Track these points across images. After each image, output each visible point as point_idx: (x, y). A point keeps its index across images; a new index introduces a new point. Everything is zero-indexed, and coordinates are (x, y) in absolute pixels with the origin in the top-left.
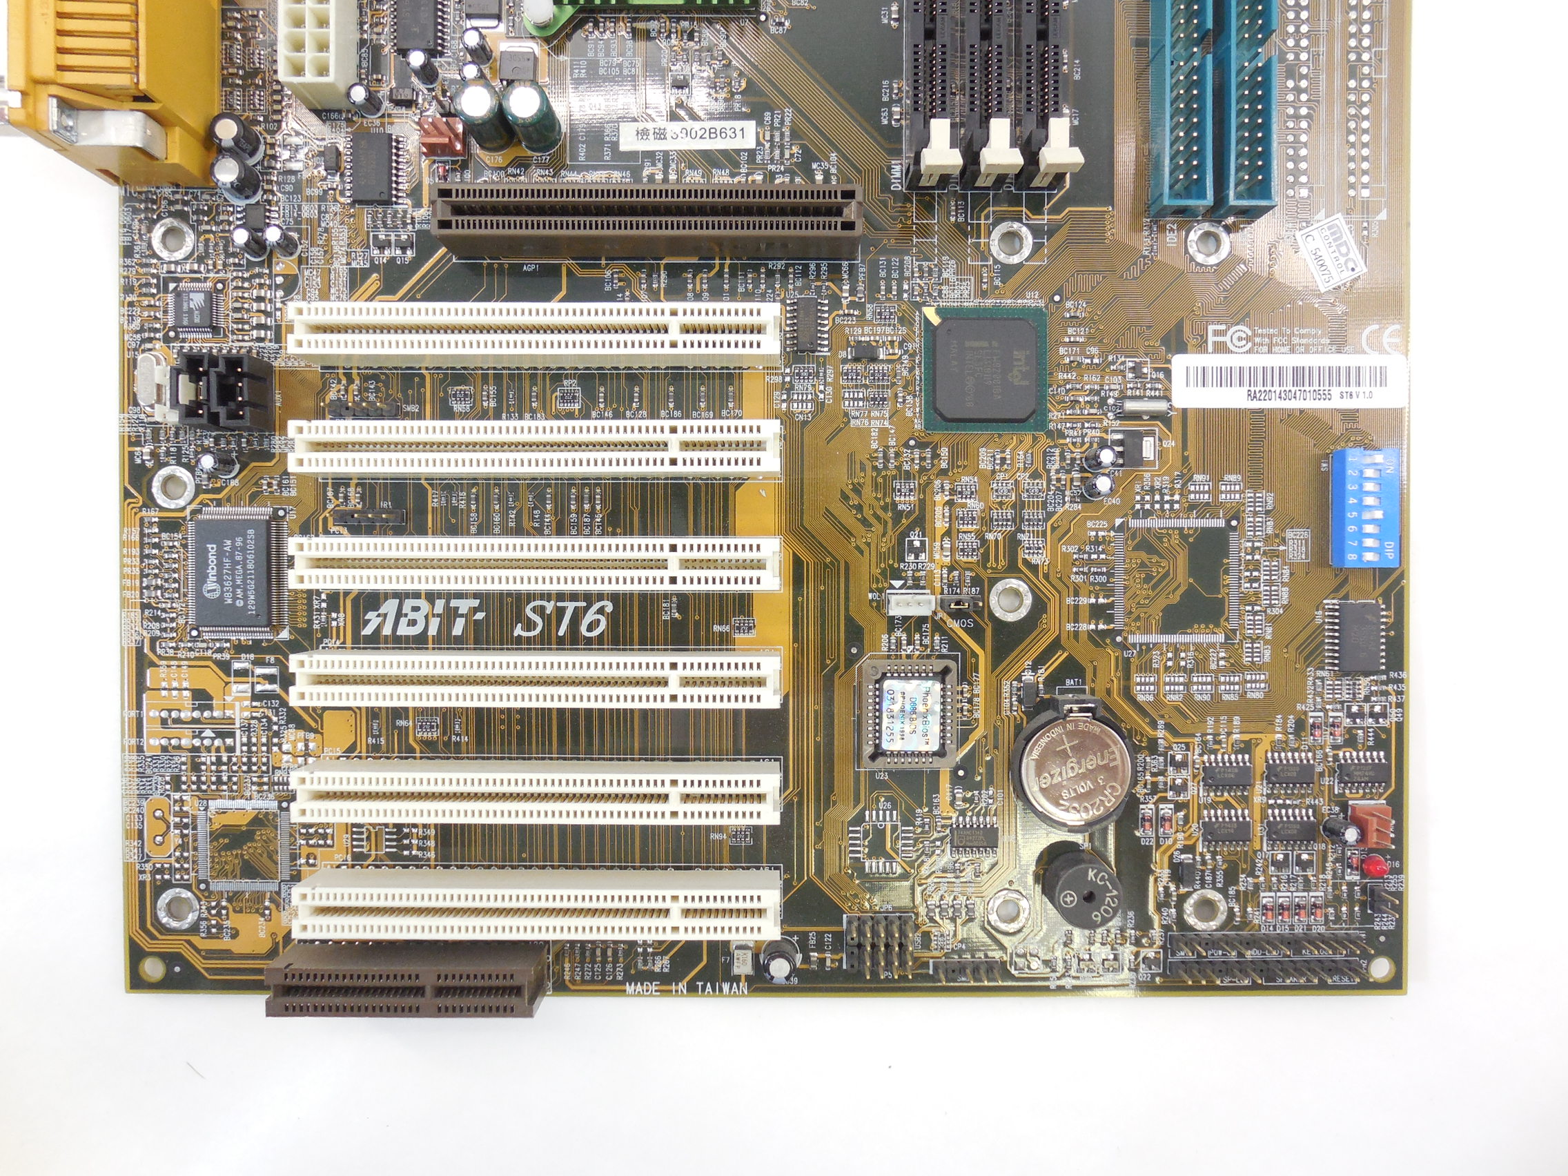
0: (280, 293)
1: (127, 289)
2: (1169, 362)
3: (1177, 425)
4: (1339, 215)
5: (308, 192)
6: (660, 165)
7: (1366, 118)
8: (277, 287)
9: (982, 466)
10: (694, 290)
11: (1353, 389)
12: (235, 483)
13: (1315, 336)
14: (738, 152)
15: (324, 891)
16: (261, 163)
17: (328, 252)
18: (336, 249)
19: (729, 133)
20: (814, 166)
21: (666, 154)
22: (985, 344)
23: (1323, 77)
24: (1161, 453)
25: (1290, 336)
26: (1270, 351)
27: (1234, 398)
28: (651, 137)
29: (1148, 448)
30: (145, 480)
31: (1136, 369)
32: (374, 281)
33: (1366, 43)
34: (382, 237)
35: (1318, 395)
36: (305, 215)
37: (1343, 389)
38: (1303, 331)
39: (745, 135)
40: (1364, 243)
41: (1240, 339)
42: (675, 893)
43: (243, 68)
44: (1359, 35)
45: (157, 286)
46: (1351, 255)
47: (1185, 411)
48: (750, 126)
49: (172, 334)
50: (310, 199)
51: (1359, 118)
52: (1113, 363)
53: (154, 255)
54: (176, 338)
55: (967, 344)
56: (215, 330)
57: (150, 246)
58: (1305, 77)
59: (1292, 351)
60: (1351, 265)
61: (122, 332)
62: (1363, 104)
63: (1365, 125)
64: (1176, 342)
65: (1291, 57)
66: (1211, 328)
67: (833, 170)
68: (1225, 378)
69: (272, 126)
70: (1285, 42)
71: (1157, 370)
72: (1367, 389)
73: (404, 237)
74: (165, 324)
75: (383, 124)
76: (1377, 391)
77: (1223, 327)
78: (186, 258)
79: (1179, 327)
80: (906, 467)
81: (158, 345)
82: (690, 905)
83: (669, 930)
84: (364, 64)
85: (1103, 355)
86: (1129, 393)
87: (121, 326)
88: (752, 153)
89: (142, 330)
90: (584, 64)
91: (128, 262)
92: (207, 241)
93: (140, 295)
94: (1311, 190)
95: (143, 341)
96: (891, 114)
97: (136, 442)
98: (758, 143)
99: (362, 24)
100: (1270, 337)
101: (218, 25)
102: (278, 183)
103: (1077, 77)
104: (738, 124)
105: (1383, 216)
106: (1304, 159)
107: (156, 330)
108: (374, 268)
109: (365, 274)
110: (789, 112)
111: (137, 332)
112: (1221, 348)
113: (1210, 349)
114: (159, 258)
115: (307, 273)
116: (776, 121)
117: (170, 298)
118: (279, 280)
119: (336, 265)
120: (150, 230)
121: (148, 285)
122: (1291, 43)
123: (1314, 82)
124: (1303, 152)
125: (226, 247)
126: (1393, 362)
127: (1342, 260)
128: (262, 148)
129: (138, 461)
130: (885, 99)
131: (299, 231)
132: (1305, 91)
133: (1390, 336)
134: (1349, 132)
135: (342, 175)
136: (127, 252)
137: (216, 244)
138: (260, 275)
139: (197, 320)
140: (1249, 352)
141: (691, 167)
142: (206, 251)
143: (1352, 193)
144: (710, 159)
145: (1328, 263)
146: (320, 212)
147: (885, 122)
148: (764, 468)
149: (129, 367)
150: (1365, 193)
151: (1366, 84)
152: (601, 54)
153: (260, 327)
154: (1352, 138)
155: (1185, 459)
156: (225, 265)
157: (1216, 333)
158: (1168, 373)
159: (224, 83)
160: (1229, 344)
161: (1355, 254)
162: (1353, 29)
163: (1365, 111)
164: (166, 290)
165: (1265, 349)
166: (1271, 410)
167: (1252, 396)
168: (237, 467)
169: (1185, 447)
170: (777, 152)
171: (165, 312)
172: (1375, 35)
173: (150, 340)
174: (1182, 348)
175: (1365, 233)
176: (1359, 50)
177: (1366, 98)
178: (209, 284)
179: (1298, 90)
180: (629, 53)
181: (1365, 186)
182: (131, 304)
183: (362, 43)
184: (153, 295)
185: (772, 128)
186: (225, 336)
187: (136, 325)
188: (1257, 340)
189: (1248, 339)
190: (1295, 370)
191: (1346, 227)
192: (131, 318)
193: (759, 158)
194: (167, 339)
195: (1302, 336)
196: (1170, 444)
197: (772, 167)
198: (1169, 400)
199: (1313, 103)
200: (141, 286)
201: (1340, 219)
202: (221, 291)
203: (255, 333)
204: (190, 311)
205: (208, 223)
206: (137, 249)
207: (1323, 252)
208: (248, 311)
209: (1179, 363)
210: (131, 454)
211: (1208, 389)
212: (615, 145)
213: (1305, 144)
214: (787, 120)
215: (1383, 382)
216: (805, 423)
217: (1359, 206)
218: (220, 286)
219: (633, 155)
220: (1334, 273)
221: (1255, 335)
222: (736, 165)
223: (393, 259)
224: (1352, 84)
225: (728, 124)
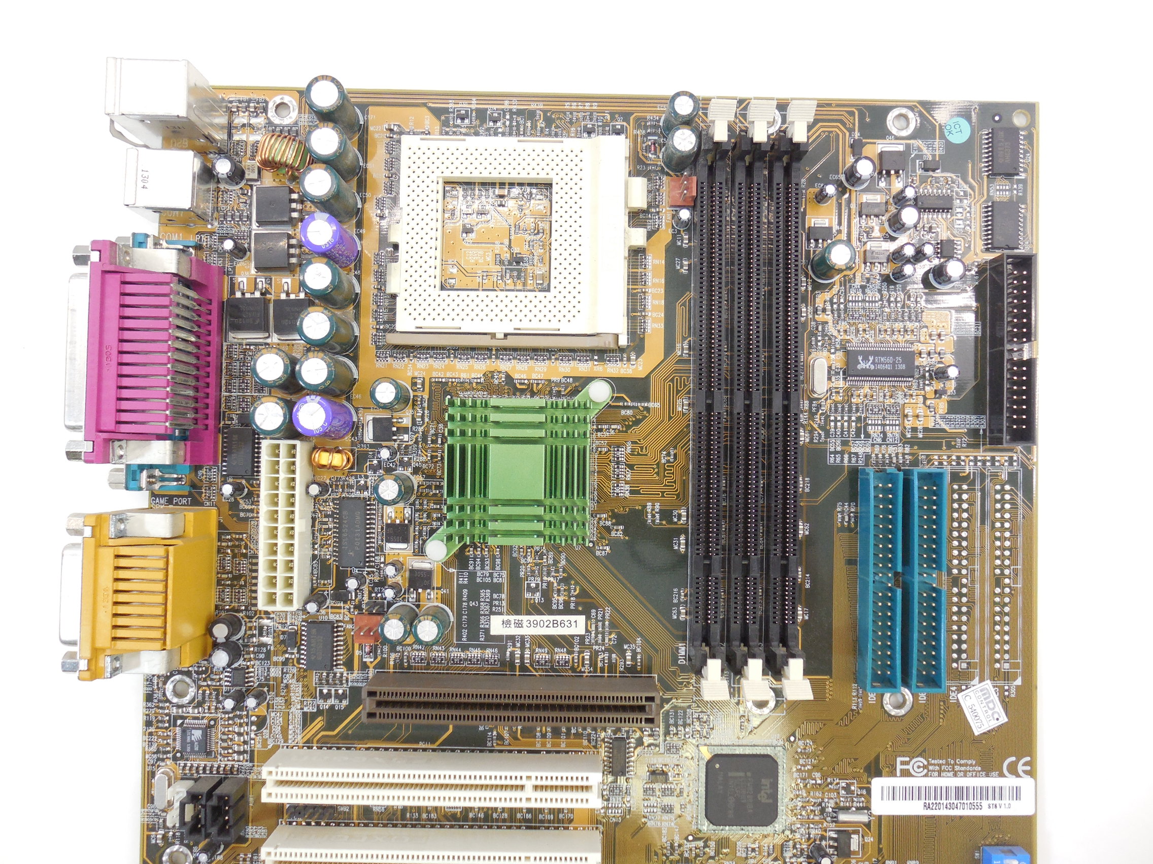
0: (254, 728)
1: (148, 724)
2: (870, 783)
3: (874, 827)
4: (988, 682)
5: (275, 659)
6: (518, 645)
7: (1007, 614)
8: (253, 723)
9: (738, 854)
10: (541, 731)
11: (997, 802)
12: (220, 858)
13: (971, 765)
14: (572, 636)
16: (243, 638)
17: (288, 703)
18: (293, 699)
19: (567, 624)
20: (626, 647)
21: (522, 637)
22: (742, 774)
23: (977, 586)
24: (863, 845)
25: (953, 766)
26: (940, 776)
27: (914, 808)
28: (513, 625)
29: (855, 842)
30: (158, 855)
31: (847, 789)
32: (319, 723)
33: (1007, 562)
34: (325, 691)
35: (973, 806)
36: (272, 675)
37: (991, 802)
38: (963, 762)
39: (576, 625)
40: (1005, 702)
41: (919, 767)
43: (232, 572)
44: (1002, 558)
45: (169, 721)
46: (997, 709)
47: (880, 817)
48: (581, 619)
49: (178, 755)
50: (276, 664)
51: (1002, 614)
52: (831, 783)
53: (168, 701)
54: (182, 758)
55: (730, 774)
56: (209, 754)
57: (164, 694)
58: (965, 586)
59: (955, 775)
60: (996, 716)
61: (144, 753)
62: (1005, 605)
63: (1007, 619)
64: (874, 770)
65: (955, 571)
66: (899, 759)
67: (639, 650)
68: (908, 794)
69: (249, 613)
70: (951, 561)
71: (861, 788)
72: (1007, 802)
73: (340, 692)
74: (174, 748)
75: (327, 614)
76: (1014, 803)
77: (907, 759)
78: (190, 703)
79: (877, 759)
80: (686, 855)
81: (169, 762)
84: (315, 572)
85: (824, 777)
86: (842, 804)
87: (144, 748)
88: (582, 637)
89: (158, 752)
90: (466, 574)
91: (149, 705)
92: (204, 692)
93: (158, 728)
94: (968, 664)
95: (158, 759)
96: (679, 613)
97: (152, 828)
98: (587, 630)
99: (314, 544)
100: (940, 765)
101: (216, 543)
102: (253, 652)
103: (808, 586)
104: (573, 618)
105: (1019, 682)
106: (965, 642)
107: (168, 752)
108: (320, 712)
109: (314, 716)
110: (608, 610)
111: (154, 753)
112: (906, 774)
113: (898, 774)
114: (171, 703)
115: (273, 714)
116: (600, 616)
117: (178, 730)
118: (254, 719)
119: (293, 709)
120: (165, 683)
121: (163, 722)
122: (955, 562)
123: (972, 590)
124: (964, 637)
125: (217, 695)
126: (1026, 783)
127: (990, 712)
128: (243, 628)
129: (153, 842)
130: (675, 601)
131: (268, 686)
132: (965, 595)
134: (995, 623)
135: (299, 650)
136: (149, 698)
137: (211, 694)
138: (240, 717)
139: (196, 749)
140: (926, 776)
141: (540, 646)
142: (204, 698)
143: (997, 665)
144: (554, 641)
145: (980, 714)
146: (283, 673)
147: (675, 617)
149: (149, 776)
150: (1007, 666)
151: (1007, 590)
152: (478, 568)
153: (239, 753)
154: (998, 628)
155: (880, 850)
156: (217, 708)
157: (903, 763)
158: (869, 791)
159: (219, 582)
160: (911, 771)
161: (999, 708)
162: (998, 553)
163: (1007, 609)
164: (175, 725)
165: (936, 774)
166: (940, 817)
167: (927, 807)
168: (222, 847)
169: (880, 842)
170: (600, 636)
171: (174, 740)
172: (1013, 558)
173: (163, 760)
174: (879, 774)
175: (1006, 693)
176: (1002, 567)
177: (1007, 600)
178: (205, 721)
179: (960, 595)
180: (498, 568)
181: (1006, 661)
182: (151, 734)
183: (314, 557)
184: (166, 728)
185: (597, 621)
186: (216, 757)
187: (154, 748)
188: (931, 768)
189: (925, 767)
190: (957, 788)
191: (993, 690)
192: (150, 743)
193: (587, 640)
194: (175, 759)
195: (961, 765)
196: (869, 839)
197: (596, 647)
198: (868, 808)
199: (971, 604)
200: (158, 721)
201: (988, 684)
202: (213, 726)
203: (236, 756)
204: (192, 743)
205: (205, 680)
206: (156, 696)
207: (977, 707)
208: (231, 740)
209: (877, 784)
210: (149, 837)
211: (896, 802)
212: (487, 631)
213: (965, 632)
214: (607, 615)
215: (1018, 797)
216: (617, 824)
217: (1002, 675)
218: (212, 723)
219: (499, 638)
220: (984, 722)
221: (929, 764)
222: (571, 645)
223: (332, 707)
224: (998, 590)
225: (566, 618)
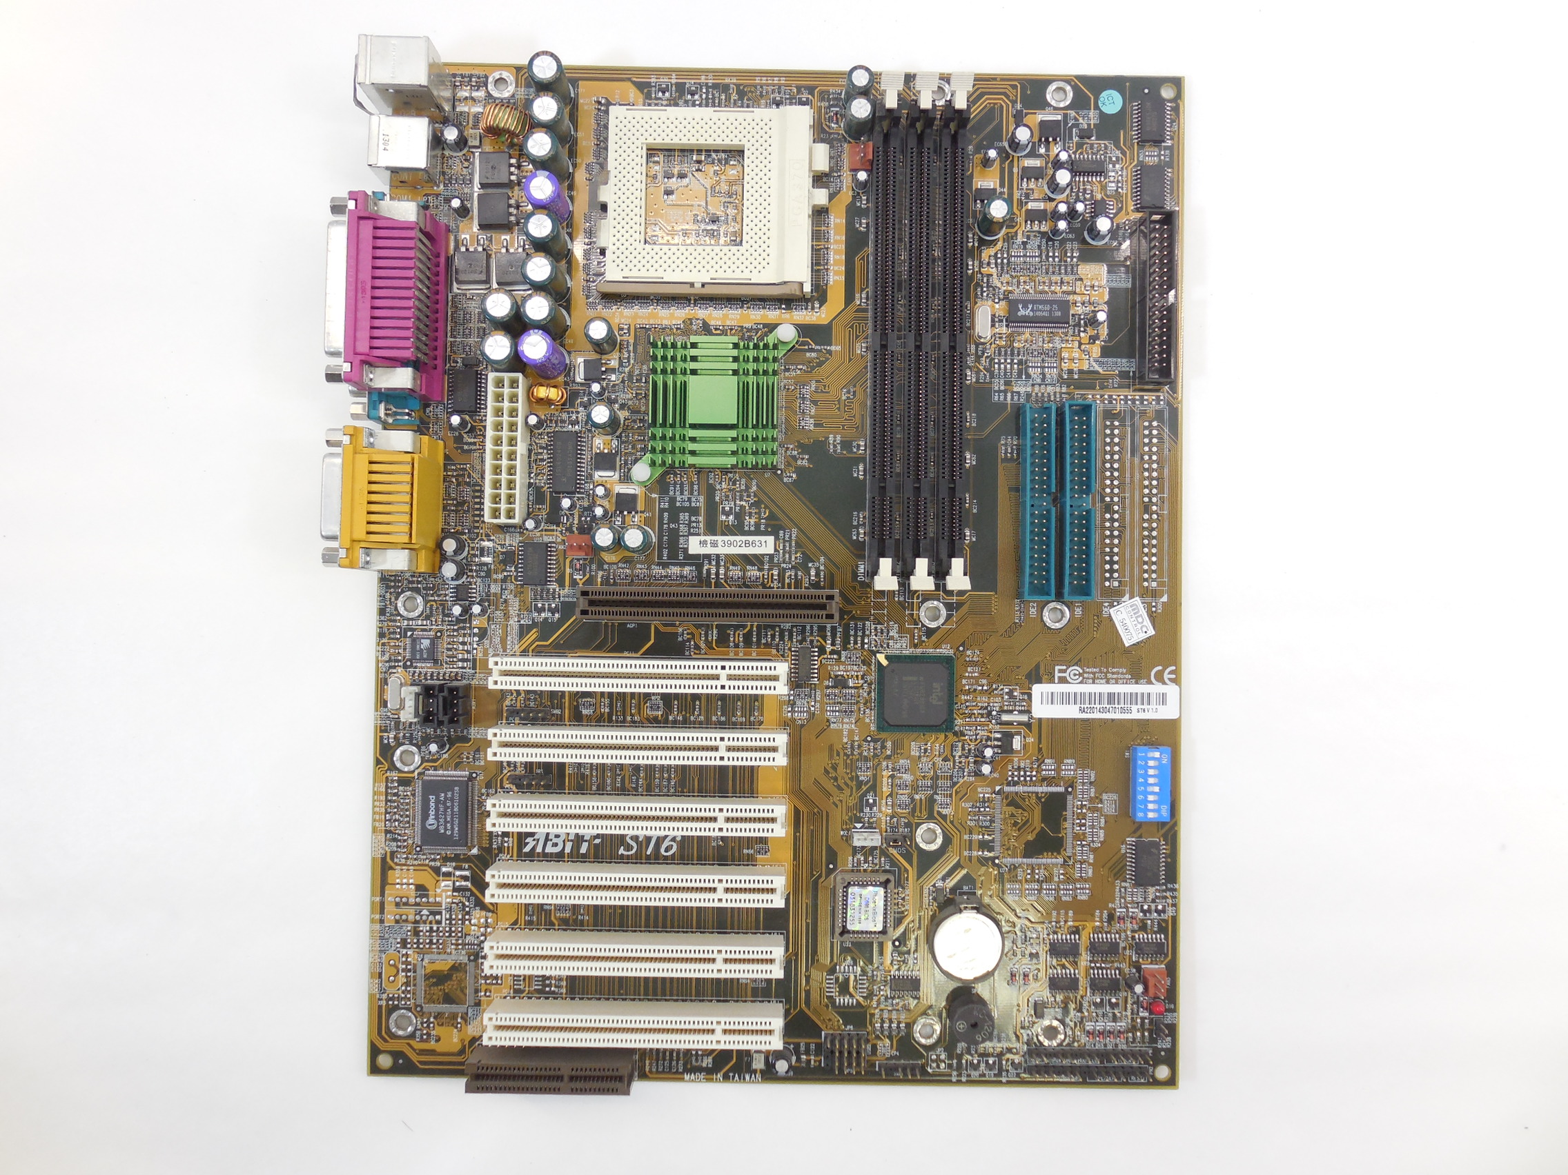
0: (476, 639)
1: (381, 635)
2: (1031, 689)
3: (1035, 728)
4: (1137, 598)
5: (495, 576)
6: (714, 563)
7: (1154, 538)
8: (475, 635)
9: (913, 753)
10: (734, 641)
11: (1145, 707)
12: (445, 756)
13: (1122, 673)
14: (763, 555)
15: (504, 1016)
16: (466, 558)
17: (507, 616)
18: (511, 612)
19: (758, 544)
20: (810, 565)
21: (718, 556)
22: (915, 679)
23: (1128, 512)
24: (1025, 745)
25: (1106, 673)
26: (1094, 683)
27: (1071, 712)
28: (709, 545)
29: (1017, 743)
30: (389, 754)
31: (1010, 693)
32: (533, 634)
33: (1155, 491)
34: (540, 605)
35: (1123, 710)
36: (493, 591)
37: (1140, 706)
38: (1115, 670)
39: (765, 545)
40: (1152, 617)
41: (1075, 675)
42: (719, 1019)
43: (456, 499)
44: (1150, 487)
45: (400, 633)
46: (1145, 623)
47: (1040, 720)
48: (771, 539)
49: (408, 663)
50: (496, 581)
51: (1150, 537)
52: (996, 689)
53: (399, 614)
54: (411, 666)
55: (905, 678)
56: (436, 661)
57: (396, 609)
58: (1117, 512)
59: (1108, 682)
60: (1145, 629)
61: (378, 662)
62: (1153, 529)
63: (1154, 542)
64: (1036, 676)
65: (1108, 499)
66: (1057, 668)
67: (822, 568)
68: (1066, 699)
69: (473, 536)
70: (1104, 490)
71: (1023, 693)
72: (1155, 707)
73: (553, 606)
74: (404, 657)
75: (542, 536)
76: (1160, 707)
77: (1064, 667)
78: (419, 616)
79: (1037, 667)
80: (865, 754)
81: (400, 670)
82: (728, 1027)
83: (714, 1042)
84: (531, 498)
85: (990, 684)
86: (1005, 708)
87: (377, 657)
88: (771, 556)
89: (390, 661)
90: (667, 499)
91: (383, 618)
92: (432, 606)
93: (390, 639)
94: (1120, 582)
95: (390, 667)
96: (858, 534)
97: (384, 730)
98: (776, 550)
99: (530, 473)
100: (1094, 673)
101: (442, 473)
102: (476, 571)
103: (975, 511)
104: (763, 538)
105: (1165, 599)
106: (1116, 563)
107: (400, 661)
108: (534, 624)
109: (529, 628)
110: (795, 531)
111: (387, 662)
112: (1063, 680)
113: (1056, 681)
114: (401, 616)
115: (493, 627)
116: (787, 536)
117: (408, 641)
118: (476, 631)
119: (511, 622)
120: (397, 599)
121: (395, 633)
122: (1108, 490)
123: (1122, 516)
124: (1116, 558)
125: (443, 609)
126: (1171, 690)
127: (1139, 626)
128: (467, 549)
129: (386, 742)
130: (855, 523)
131: (489, 601)
132: (1116, 520)
133: (1169, 673)
134: (1144, 546)
135: (516, 568)
136: (382, 612)
137: (437, 608)
138: (464, 628)
139: (425, 656)
140: (1081, 683)
141: (734, 564)
142: (431, 612)
143: (1146, 584)
144: (747, 560)
145: (1130, 628)
146: (502, 589)
147: (855, 538)
148: (777, 763)
149: (382, 683)
150: (1154, 584)
151: (1155, 516)
152: (678, 493)
153: (463, 660)
154: (1146, 550)
155: (1040, 750)
156: (443, 621)
157: (1060, 671)
158: (1030, 695)
159: (445, 509)
160: (1068, 678)
161: (1147, 622)
162: (1146, 483)
163: (1154, 533)
164: (405, 636)
165: (1091, 681)
166: (1093, 719)
167: (1082, 711)
168: (448, 746)
169: (1040, 742)
170: (787, 556)
171: (405, 649)
172: (1160, 487)
173: (395, 667)
174: (1039, 681)
175: (1154, 609)
176: (1150, 496)
177: (1155, 525)
178: (432, 633)
179: (1112, 520)
180: (696, 493)
181: (1154, 580)
182: (383, 644)
183: (530, 485)
184: (397, 639)
185: (785, 541)
186: (442, 665)
187: (386, 657)
188: (1085, 675)
189: (1080, 675)
190: (1109, 694)
191: (1142, 606)
192: (383, 653)
193: (776, 559)
194: (405, 667)
195: (1113, 673)
196: (1030, 740)
197: (784, 565)
198: (1029, 712)
199: (1122, 528)
200: (390, 633)
201: (1137, 600)
202: (440, 637)
203: (460, 664)
204: (421, 650)
205: (432, 596)
206: (388, 610)
207: (1127, 621)
208: (456, 649)
209: (1037, 689)
210: (381, 737)
211: (1055, 706)
212: (686, 550)
213: (1117, 554)
214: (794, 536)
215: (1164, 702)
216: (802, 726)
217: (1150, 593)
218: (439, 634)
219: (697, 556)
220: (1134, 634)
221: (1084, 672)
222: (762, 563)
223: (546, 619)
224: (1146, 516)
225: (757, 538)
